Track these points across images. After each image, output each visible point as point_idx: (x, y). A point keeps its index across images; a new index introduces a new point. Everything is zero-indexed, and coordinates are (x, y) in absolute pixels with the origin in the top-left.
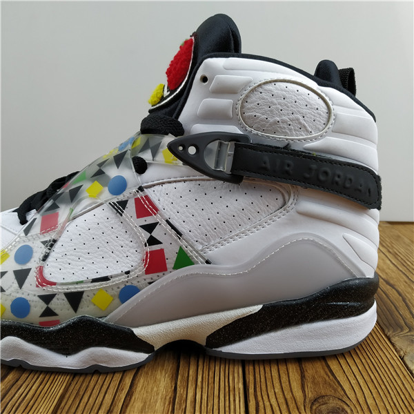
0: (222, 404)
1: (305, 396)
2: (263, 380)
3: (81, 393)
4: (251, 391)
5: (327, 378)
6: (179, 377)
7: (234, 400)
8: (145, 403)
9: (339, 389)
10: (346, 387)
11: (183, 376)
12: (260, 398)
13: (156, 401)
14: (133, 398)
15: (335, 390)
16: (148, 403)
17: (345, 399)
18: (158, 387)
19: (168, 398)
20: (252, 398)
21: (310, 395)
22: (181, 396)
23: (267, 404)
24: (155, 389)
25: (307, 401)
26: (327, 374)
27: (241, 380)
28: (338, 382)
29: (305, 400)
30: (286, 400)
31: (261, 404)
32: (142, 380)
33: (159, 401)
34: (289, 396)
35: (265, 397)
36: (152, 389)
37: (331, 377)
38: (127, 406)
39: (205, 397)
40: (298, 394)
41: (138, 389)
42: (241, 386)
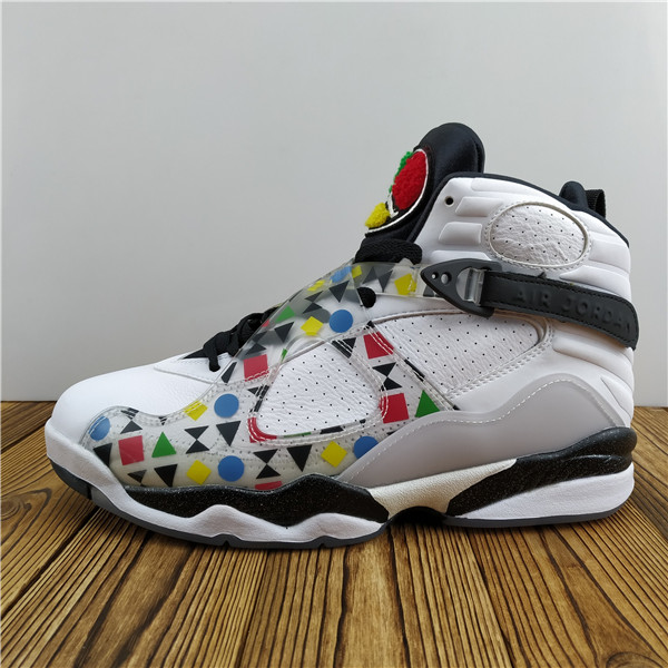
1: (594, 653)
2: (528, 630)
3: (268, 647)
4: (514, 644)
5: (621, 629)
6: (406, 625)
7: (496, 658)
8: (366, 661)
9: (642, 644)
10: (651, 640)
11: (411, 625)
12: (529, 655)
13: (381, 659)
14: (347, 654)
15: (637, 645)
16: (370, 661)
17: (653, 657)
18: (379, 638)
19: (397, 654)
20: (517, 654)
21: (601, 651)
22: (416, 651)
23: (542, 662)
24: (375, 642)
25: (599, 659)
26: (619, 623)
27: (497, 630)
28: (639, 635)
29: (595, 657)
30: (568, 657)
31: (532, 662)
32: (352, 630)
33: (386, 658)
34: (571, 653)
35: (537, 654)
36: (371, 642)
37: (626, 627)
38: (341, 665)
39: (451, 652)
40: (584, 650)
41: (351, 641)
42: (499, 638)
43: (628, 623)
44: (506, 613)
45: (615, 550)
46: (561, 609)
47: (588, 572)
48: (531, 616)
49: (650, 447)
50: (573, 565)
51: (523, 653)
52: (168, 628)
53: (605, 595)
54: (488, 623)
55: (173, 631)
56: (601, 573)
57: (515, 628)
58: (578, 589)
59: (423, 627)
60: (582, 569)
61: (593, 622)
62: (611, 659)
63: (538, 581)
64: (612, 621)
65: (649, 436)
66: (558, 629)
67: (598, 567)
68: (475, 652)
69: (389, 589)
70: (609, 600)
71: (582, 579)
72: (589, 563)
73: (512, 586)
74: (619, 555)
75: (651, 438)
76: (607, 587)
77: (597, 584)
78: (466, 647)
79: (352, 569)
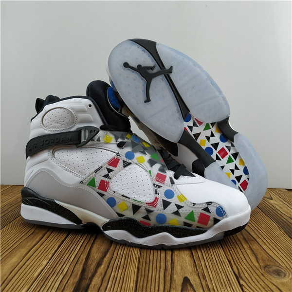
43: (272, 257)
44: (229, 254)
45: (267, 236)
46: (248, 253)
47: (258, 243)
48: (238, 255)
49: (281, 203)
50: (252, 240)
51: (235, 265)
52: (112, 257)
53: (264, 249)
54: (223, 257)
55: (114, 258)
56: (262, 243)
57: (232, 258)
58: (254, 247)
59: (200, 258)
61: (259, 256)
62: (265, 267)
63: (240, 245)
64: (266, 256)
65: (281, 199)
66: (247, 258)
67: (261, 241)
68: (219, 264)
70: (265, 250)
71: (255, 244)
74: (269, 237)
75: (282, 200)
77: (261, 246)
78: (216, 263)
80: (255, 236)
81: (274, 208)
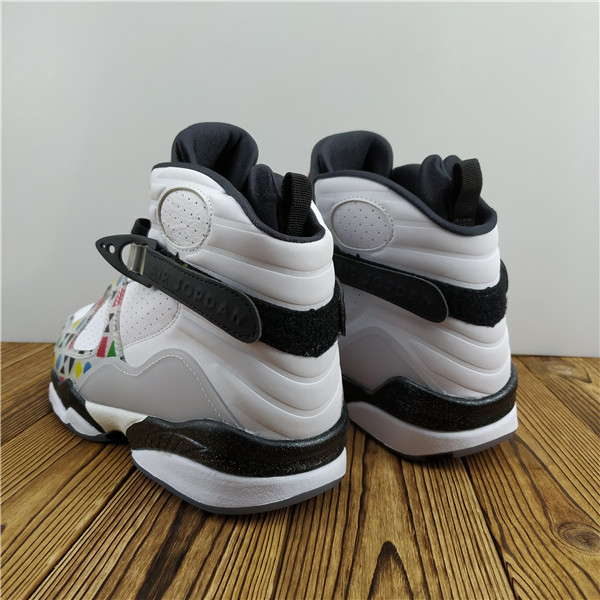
0: (463, 524)
1: (550, 522)
2: (501, 507)
4: (491, 515)
5: (572, 508)
6: (410, 501)
7: (476, 522)
8: (382, 519)
9: (587, 518)
11: (414, 500)
12: (501, 521)
13: (393, 519)
14: (367, 516)
15: (582, 519)
16: (384, 520)
17: (594, 525)
18: (390, 507)
19: (404, 517)
20: (492, 520)
21: (555, 521)
22: (418, 517)
23: (510, 526)
24: (388, 509)
25: (553, 525)
26: (570, 505)
27: (478, 505)
28: (584, 512)
29: (550, 525)
30: (530, 524)
31: (504, 526)
32: (371, 502)
33: (396, 519)
34: (532, 521)
35: (507, 521)
36: (385, 509)
38: (364, 522)
39: (443, 517)
40: (543, 520)
41: (370, 508)
42: (479, 510)
43: (577, 506)
44: (485, 496)
45: (572, 459)
46: (526, 495)
47: (550, 473)
48: (504, 499)
50: (539, 469)
51: (497, 520)
53: (562, 488)
54: (471, 502)
56: (561, 475)
57: (491, 503)
58: (541, 483)
59: (423, 502)
60: (545, 472)
61: (550, 504)
62: (562, 525)
63: (510, 478)
64: (565, 503)
66: (524, 507)
67: (558, 470)
68: (461, 518)
69: (397, 478)
70: (564, 491)
71: (544, 477)
72: (551, 467)
73: (490, 481)
74: (575, 463)
76: (564, 483)
77: (556, 481)
78: (454, 515)
79: (369, 465)
80: (545, 460)
81: (592, 401)
